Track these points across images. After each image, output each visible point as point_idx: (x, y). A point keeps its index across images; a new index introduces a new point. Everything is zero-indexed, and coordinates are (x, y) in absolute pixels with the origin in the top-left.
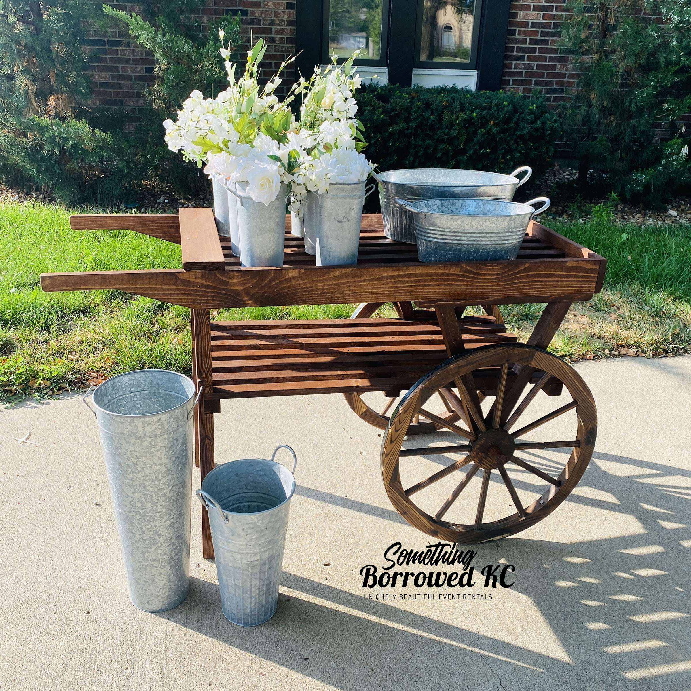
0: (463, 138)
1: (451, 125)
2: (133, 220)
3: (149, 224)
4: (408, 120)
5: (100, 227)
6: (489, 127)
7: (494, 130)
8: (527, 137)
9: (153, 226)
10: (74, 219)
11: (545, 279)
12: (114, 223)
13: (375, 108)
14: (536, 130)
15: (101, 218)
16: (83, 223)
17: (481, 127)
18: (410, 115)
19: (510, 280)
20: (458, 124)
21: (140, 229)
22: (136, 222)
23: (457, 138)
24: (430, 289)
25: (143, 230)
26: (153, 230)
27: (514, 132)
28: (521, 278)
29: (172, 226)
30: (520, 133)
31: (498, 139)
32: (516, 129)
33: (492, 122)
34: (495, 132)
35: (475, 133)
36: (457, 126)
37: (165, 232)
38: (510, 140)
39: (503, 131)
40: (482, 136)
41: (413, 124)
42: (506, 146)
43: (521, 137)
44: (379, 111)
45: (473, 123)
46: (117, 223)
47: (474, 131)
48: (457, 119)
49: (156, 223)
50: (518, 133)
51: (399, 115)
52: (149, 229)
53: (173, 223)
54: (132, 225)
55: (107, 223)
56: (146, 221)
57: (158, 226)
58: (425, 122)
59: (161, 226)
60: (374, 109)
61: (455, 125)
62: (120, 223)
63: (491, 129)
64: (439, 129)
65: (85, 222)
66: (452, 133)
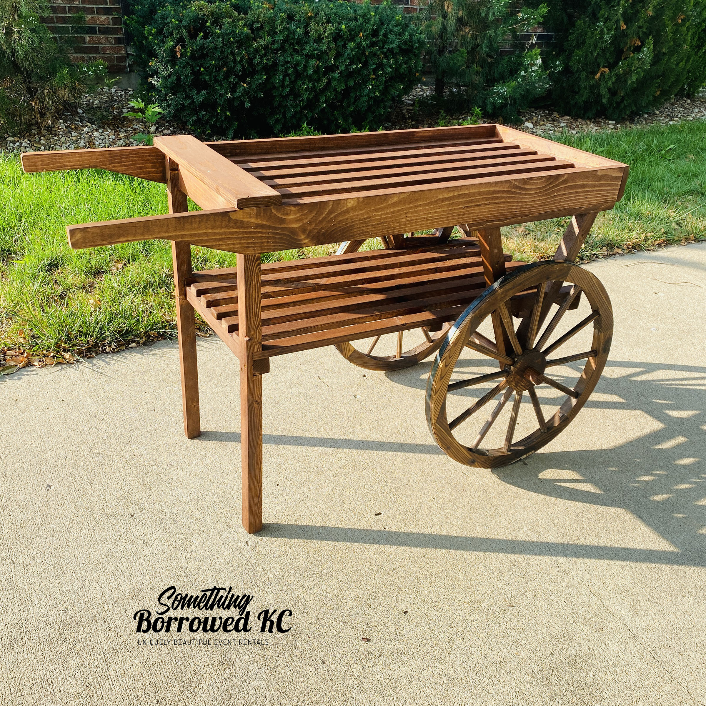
0: (333, 53)
1: (319, 39)
2: (102, 155)
3: (121, 159)
4: (273, 33)
5: (61, 167)
6: (359, 41)
7: (364, 44)
8: (397, 50)
9: (127, 161)
10: (27, 159)
11: (579, 190)
12: (79, 161)
13: (236, 20)
14: (405, 42)
15: (62, 156)
16: (39, 163)
17: (350, 41)
18: (274, 27)
19: (550, 193)
20: (327, 37)
21: (111, 166)
22: (105, 158)
23: (326, 53)
24: (481, 209)
25: (114, 167)
26: (125, 166)
27: (384, 46)
28: (559, 190)
29: (148, 160)
30: (390, 46)
31: (367, 54)
32: (385, 42)
33: (361, 35)
34: (365, 46)
35: (345, 46)
36: (325, 40)
37: (140, 168)
38: (380, 54)
39: (373, 44)
40: (352, 50)
41: (279, 38)
42: (376, 61)
43: (390, 50)
44: (241, 23)
45: (341, 36)
46: (82, 160)
47: (343, 45)
48: (325, 32)
49: (130, 157)
50: (388, 46)
51: (262, 27)
52: (121, 166)
53: (149, 156)
54: (100, 162)
55: (70, 162)
56: (117, 156)
57: (132, 161)
58: (292, 36)
59: (136, 161)
60: (234, 21)
61: (323, 38)
62: (86, 160)
63: (360, 42)
64: (306, 43)
65: (42, 161)
66: (321, 47)
